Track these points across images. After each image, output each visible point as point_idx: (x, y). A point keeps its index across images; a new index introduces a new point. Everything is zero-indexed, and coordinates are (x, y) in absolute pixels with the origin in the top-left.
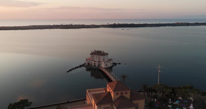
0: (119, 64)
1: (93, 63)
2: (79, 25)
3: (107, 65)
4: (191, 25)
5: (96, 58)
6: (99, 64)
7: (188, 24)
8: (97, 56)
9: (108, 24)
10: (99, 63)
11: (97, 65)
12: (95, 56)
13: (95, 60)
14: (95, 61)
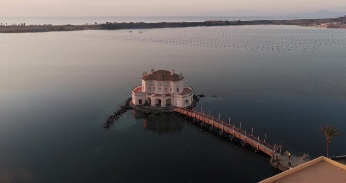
0: (202, 96)
1: (153, 98)
2: (40, 26)
3: (187, 101)
4: (232, 25)
5: (159, 87)
6: (168, 101)
7: (227, 23)
8: (163, 83)
9: (96, 23)
10: (169, 97)
11: (163, 104)
12: (156, 83)
13: (156, 92)
14: (160, 95)
